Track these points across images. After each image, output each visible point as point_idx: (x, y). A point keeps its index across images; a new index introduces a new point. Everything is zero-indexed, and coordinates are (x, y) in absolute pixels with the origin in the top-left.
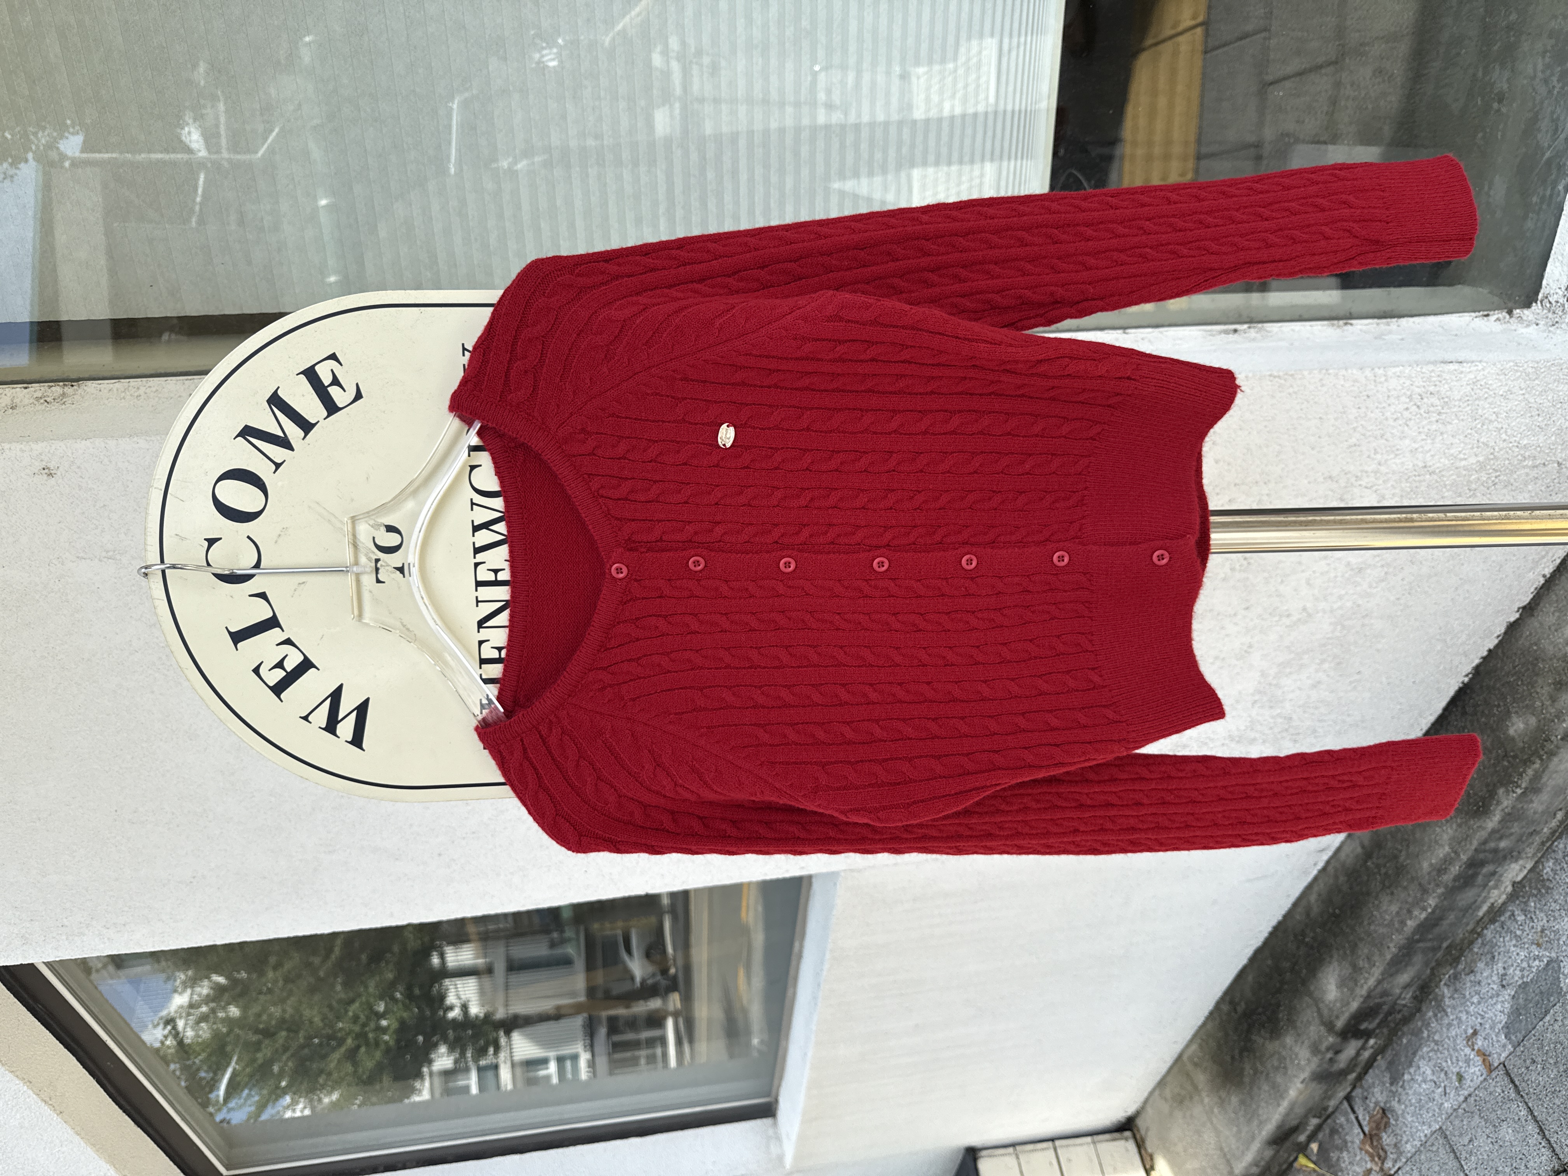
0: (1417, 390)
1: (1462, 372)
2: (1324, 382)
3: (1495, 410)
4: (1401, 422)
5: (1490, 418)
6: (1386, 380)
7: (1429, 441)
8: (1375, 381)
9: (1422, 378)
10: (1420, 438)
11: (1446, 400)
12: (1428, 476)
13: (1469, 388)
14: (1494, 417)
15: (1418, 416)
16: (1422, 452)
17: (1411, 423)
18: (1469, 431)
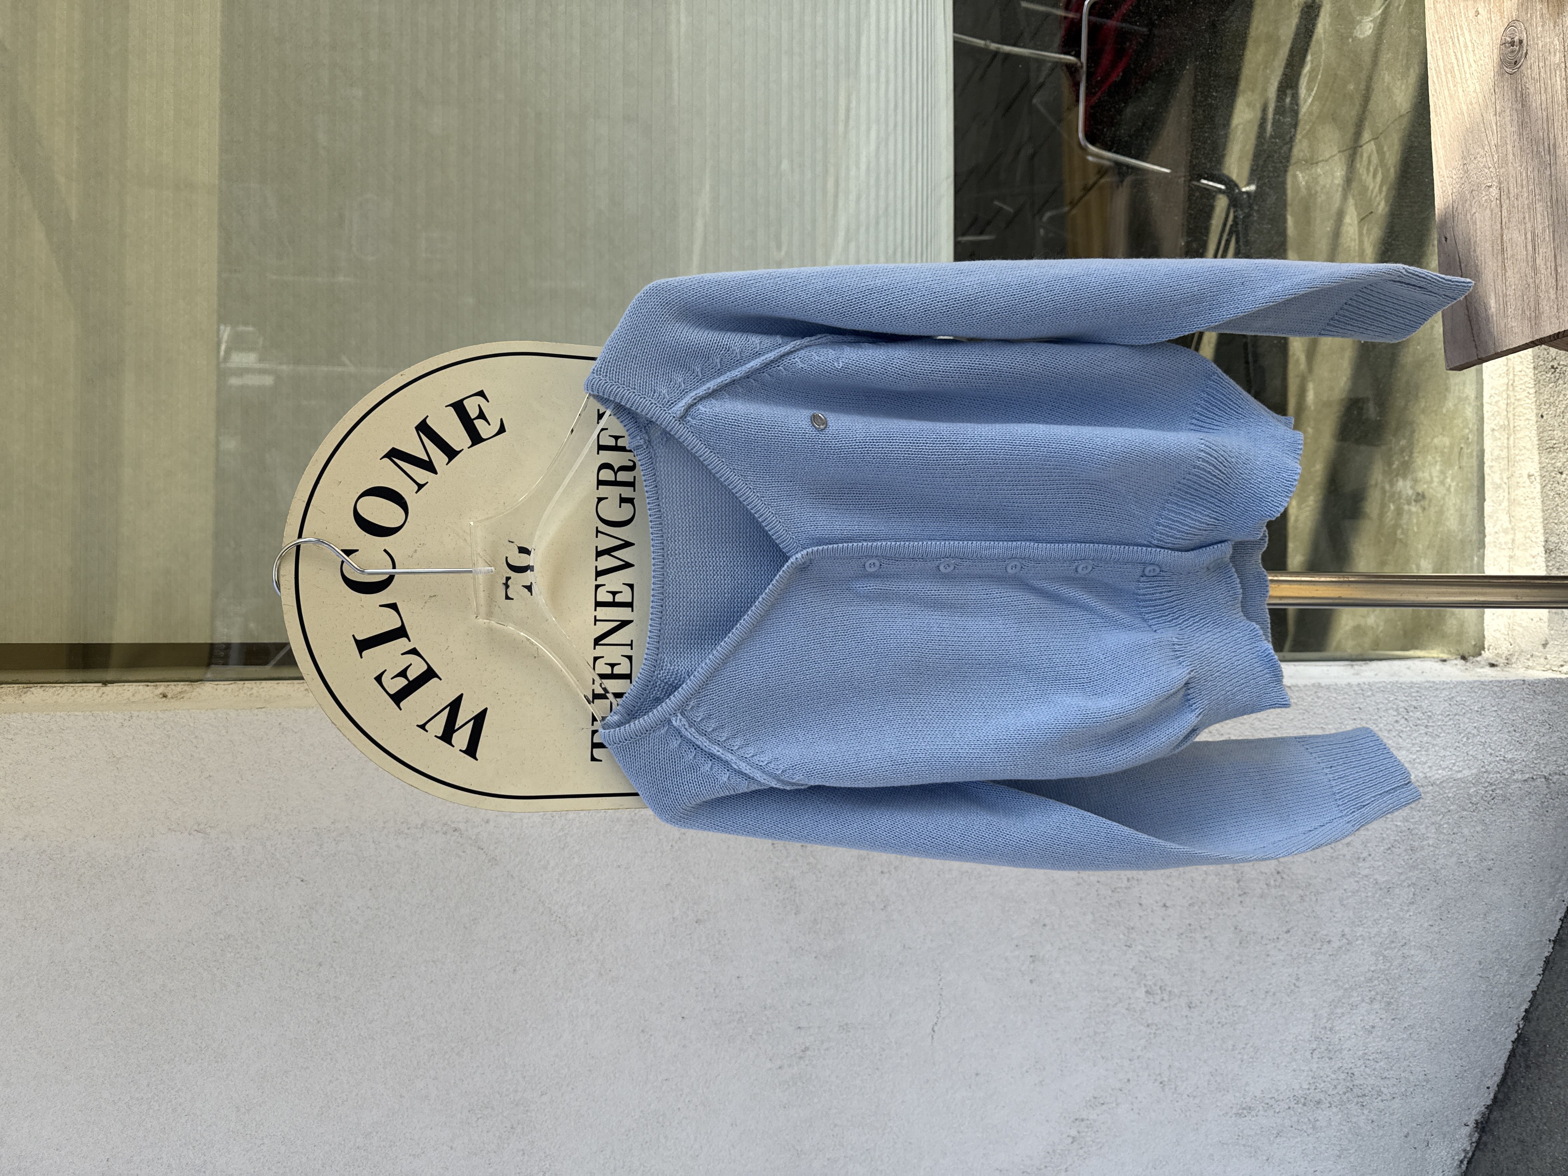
0: (1402, 704)
1: (1437, 689)
2: (1320, 695)
3: (1475, 725)
4: (1394, 734)
5: (1473, 732)
6: (1373, 695)
7: (1423, 753)
8: (1363, 695)
9: (1404, 693)
10: (1414, 749)
11: (1429, 714)
12: (1431, 788)
13: (1447, 705)
14: (1475, 732)
15: (1408, 728)
16: (1419, 763)
17: (1404, 735)
18: (1457, 744)
